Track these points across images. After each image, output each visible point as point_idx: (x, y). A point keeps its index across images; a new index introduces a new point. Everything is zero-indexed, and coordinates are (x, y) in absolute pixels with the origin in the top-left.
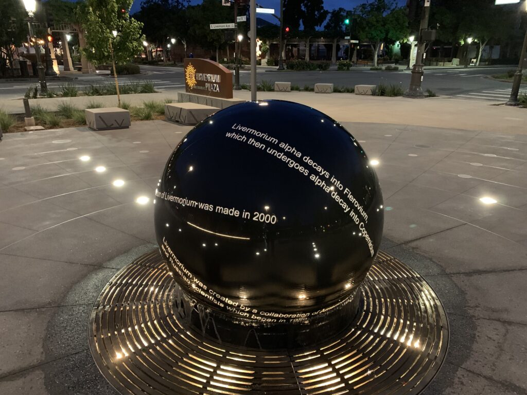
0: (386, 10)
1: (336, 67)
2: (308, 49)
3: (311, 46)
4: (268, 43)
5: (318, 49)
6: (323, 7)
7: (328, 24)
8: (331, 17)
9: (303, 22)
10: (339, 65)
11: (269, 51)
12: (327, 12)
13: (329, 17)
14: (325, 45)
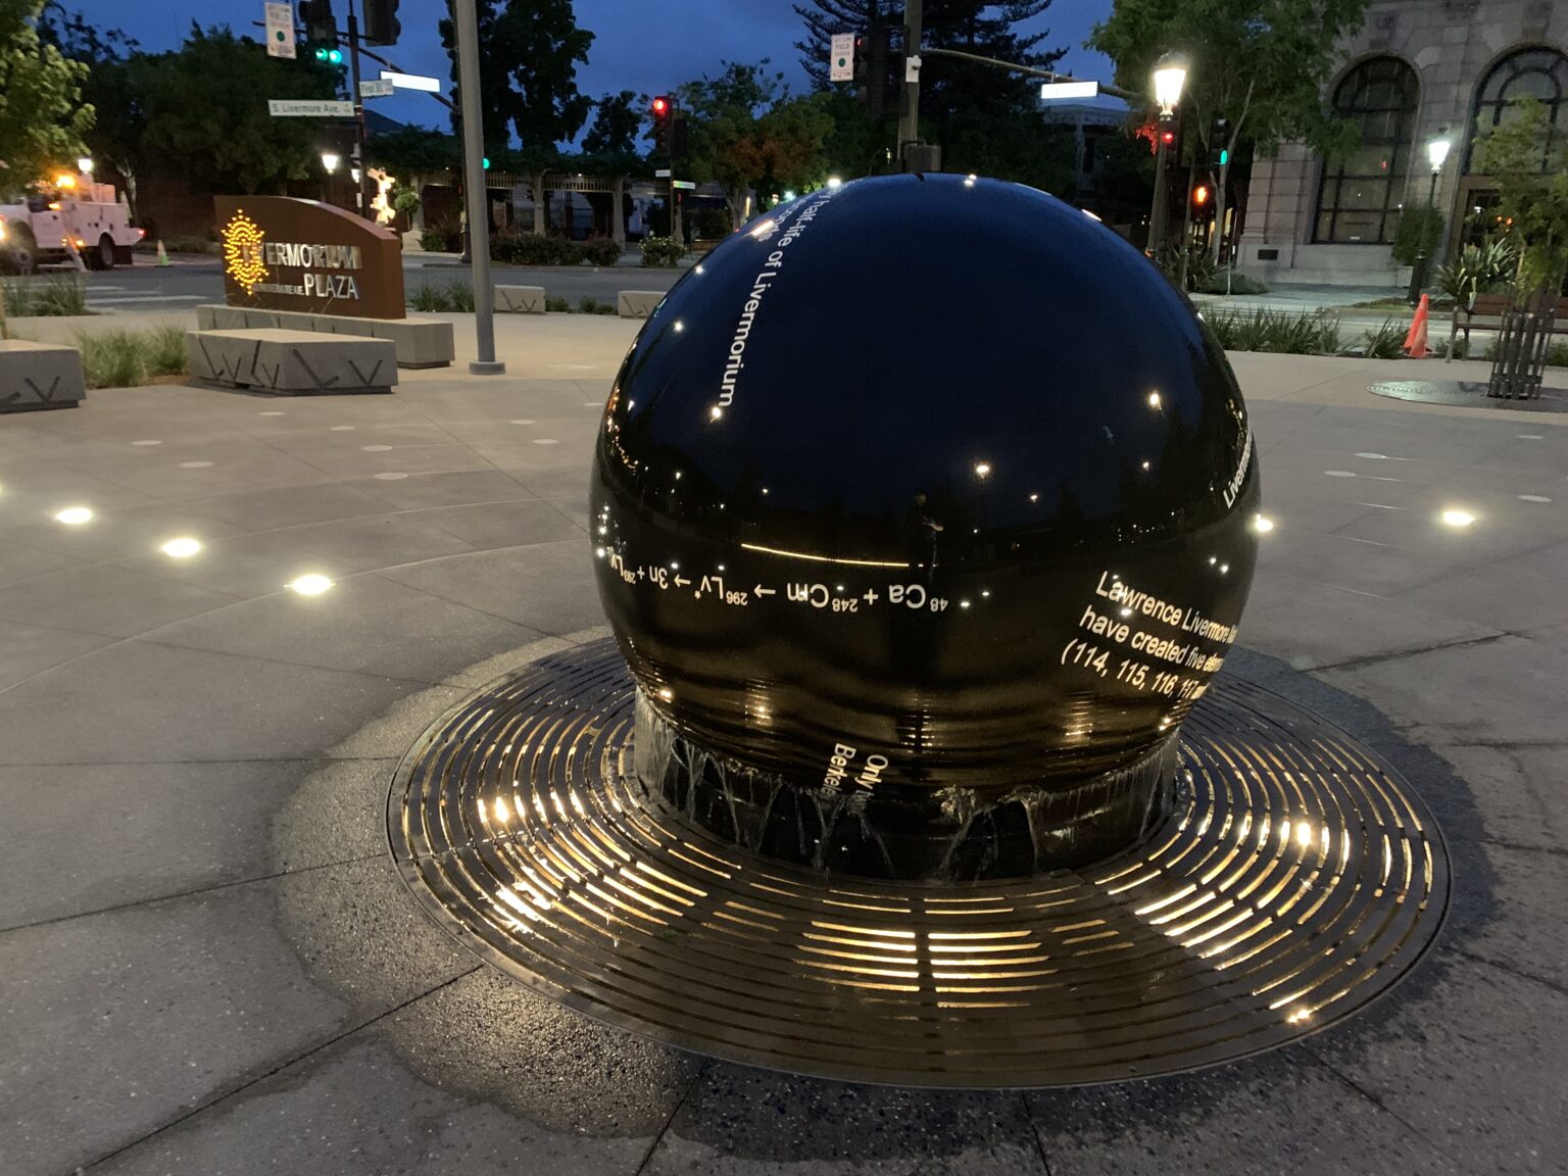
0: (758, 102)
1: (638, 259)
2: (540, 205)
3: (547, 197)
4: (414, 183)
5: (569, 209)
6: (573, 87)
7: (592, 135)
8: (601, 116)
9: (517, 125)
10: (647, 250)
11: (420, 210)
12: (586, 102)
13: (593, 116)
14: (589, 197)
